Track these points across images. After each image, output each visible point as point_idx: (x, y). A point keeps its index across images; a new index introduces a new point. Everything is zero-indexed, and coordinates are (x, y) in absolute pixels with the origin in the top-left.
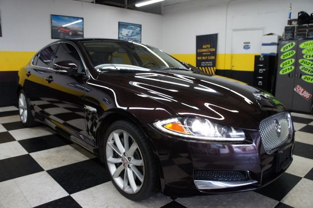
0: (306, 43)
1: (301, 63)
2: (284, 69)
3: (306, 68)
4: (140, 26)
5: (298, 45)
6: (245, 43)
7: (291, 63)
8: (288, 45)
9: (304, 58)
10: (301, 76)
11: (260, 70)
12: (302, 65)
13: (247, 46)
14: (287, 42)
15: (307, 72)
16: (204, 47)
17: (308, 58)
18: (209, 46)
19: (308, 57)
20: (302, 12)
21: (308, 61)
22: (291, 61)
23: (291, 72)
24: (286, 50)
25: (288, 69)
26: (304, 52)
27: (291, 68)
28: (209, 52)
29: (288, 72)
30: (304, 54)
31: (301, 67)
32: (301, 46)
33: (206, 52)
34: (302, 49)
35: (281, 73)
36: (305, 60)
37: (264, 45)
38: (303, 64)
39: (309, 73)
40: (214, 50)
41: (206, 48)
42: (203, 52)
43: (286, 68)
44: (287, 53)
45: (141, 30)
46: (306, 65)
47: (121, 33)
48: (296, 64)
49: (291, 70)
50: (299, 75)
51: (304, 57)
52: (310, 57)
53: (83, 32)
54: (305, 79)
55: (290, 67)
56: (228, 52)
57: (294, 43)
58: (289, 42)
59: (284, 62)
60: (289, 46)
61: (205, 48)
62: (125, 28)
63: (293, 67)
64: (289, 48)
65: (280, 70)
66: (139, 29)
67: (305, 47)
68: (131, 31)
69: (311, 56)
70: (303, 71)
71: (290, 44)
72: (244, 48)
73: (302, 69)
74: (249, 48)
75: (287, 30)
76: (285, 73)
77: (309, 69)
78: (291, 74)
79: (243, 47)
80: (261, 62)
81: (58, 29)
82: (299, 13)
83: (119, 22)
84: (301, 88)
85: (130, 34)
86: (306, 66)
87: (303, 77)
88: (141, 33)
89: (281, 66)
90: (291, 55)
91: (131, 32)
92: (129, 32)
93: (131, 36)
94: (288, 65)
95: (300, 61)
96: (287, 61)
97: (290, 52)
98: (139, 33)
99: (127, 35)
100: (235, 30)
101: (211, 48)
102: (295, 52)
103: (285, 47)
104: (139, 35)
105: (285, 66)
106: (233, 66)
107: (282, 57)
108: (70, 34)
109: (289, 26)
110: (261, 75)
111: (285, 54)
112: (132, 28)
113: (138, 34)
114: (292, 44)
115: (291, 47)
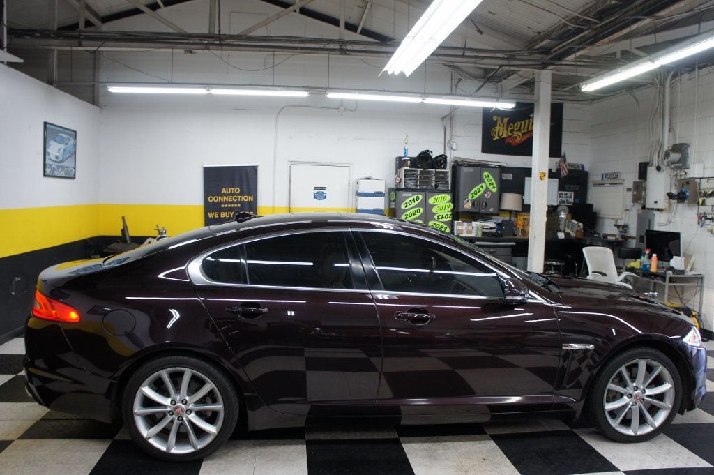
0: (436, 197)
5: (426, 199)
6: (315, 188)
8: (411, 199)
9: (435, 220)
13: (320, 195)
14: (410, 194)
18: (237, 190)
19: (440, 217)
24: (409, 207)
26: (434, 210)
28: (237, 203)
30: (435, 214)
32: (431, 201)
33: (228, 203)
34: (433, 206)
37: (360, 194)
40: (250, 198)
41: (228, 196)
42: (221, 203)
44: (411, 211)
45: (75, 145)
51: (436, 217)
52: (442, 218)
56: (270, 205)
57: (421, 197)
58: (413, 195)
61: (226, 195)
62: (54, 139)
64: (413, 204)
66: (73, 141)
68: (62, 147)
71: (415, 197)
74: (325, 198)
75: (407, 175)
79: (311, 196)
82: (422, 152)
83: (44, 123)
85: (60, 156)
88: (75, 153)
90: (418, 215)
91: (62, 151)
92: (59, 150)
93: (63, 161)
97: (416, 209)
99: (57, 157)
100: (295, 163)
101: (241, 194)
102: (422, 210)
103: (407, 201)
104: (74, 156)
111: (408, 213)
112: (63, 140)
113: (71, 154)
114: (418, 198)
115: (417, 202)
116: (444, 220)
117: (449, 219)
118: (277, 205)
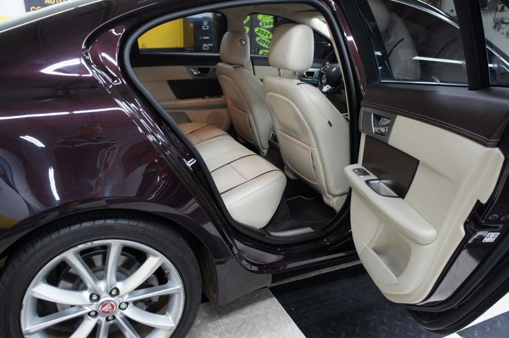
1: (258, 33)
3: (263, 39)
9: (260, 26)
10: (258, 51)
11: (205, 45)
12: (258, 36)
15: (264, 45)
17: (265, 27)
19: (265, 24)
21: (265, 31)
22: (245, 30)
30: (260, 21)
31: (258, 39)
36: (262, 29)
38: (259, 34)
39: (267, 46)
46: (262, 35)
48: (252, 34)
50: (257, 49)
51: (261, 24)
52: (266, 24)
54: (263, 54)
69: (268, 23)
70: (260, 43)
73: (259, 41)
77: (267, 41)
80: (206, 33)
86: (263, 37)
87: (261, 52)
95: (256, 30)
116: (268, 26)
117: (272, 26)
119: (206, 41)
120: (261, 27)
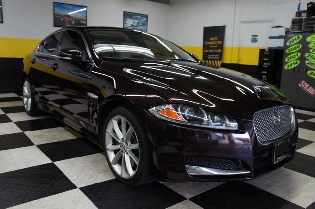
0: (313, 36)
2: (289, 64)
3: (312, 62)
4: (146, 16)
5: (304, 38)
6: (252, 36)
7: (297, 57)
8: (294, 38)
10: (306, 71)
11: (265, 64)
12: (308, 60)
13: (254, 39)
14: (294, 35)
15: (313, 67)
16: (211, 39)
18: (216, 38)
19: (314, 50)
20: (311, 3)
21: (314, 56)
22: (297, 55)
23: (297, 67)
24: (292, 44)
25: (294, 63)
26: (310, 46)
27: (297, 63)
28: (216, 45)
29: (293, 66)
30: (311, 48)
31: (307, 62)
32: (308, 39)
33: (213, 45)
35: (286, 67)
36: (311, 55)
37: (271, 38)
38: (309, 58)
40: (221, 42)
41: (214, 40)
42: (211, 45)
43: (291, 62)
44: (293, 46)
45: (147, 21)
46: (312, 59)
47: (126, 23)
48: (302, 59)
49: (296, 65)
50: (305, 70)
51: (311, 51)
53: (86, 21)
54: (310, 74)
55: (295, 62)
56: (235, 45)
57: (301, 37)
59: (290, 57)
60: (296, 39)
61: (212, 41)
62: (130, 18)
63: (299, 62)
64: (295, 42)
65: (286, 64)
66: (145, 19)
67: (312, 40)
68: (137, 21)
70: (309, 66)
71: (296, 37)
72: (252, 41)
73: (308, 64)
74: (257, 41)
75: (294, 22)
76: (290, 68)
78: (296, 69)
79: (250, 40)
80: (266, 56)
81: (60, 18)
82: (308, 5)
83: (124, 12)
84: (306, 84)
85: (135, 24)
86: (312, 61)
87: (309, 72)
88: (147, 24)
89: (286, 60)
90: (298, 49)
91: (136, 23)
92: (134, 22)
93: (137, 26)
94: (293, 59)
95: (306, 55)
96: (292, 55)
97: (297, 45)
98: (145, 24)
99: (132, 25)
100: (243, 22)
101: (218, 40)
102: (301, 46)
103: (291, 40)
104: (146, 25)
105: (291, 60)
106: (240, 60)
107: (287, 51)
108: (73, 22)
109: (297, 18)
110: (265, 69)
111: (291, 48)
112: (137, 18)
113: (143, 24)
114: (299, 37)
115: (298, 40)
118: (234, 46)
119: (266, 62)
120: (311, 53)
